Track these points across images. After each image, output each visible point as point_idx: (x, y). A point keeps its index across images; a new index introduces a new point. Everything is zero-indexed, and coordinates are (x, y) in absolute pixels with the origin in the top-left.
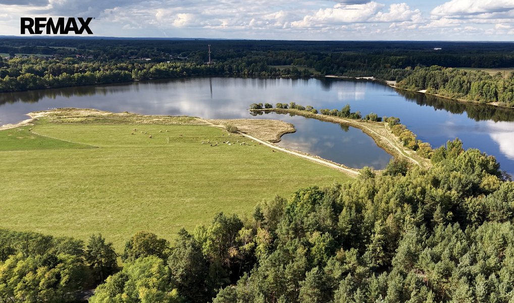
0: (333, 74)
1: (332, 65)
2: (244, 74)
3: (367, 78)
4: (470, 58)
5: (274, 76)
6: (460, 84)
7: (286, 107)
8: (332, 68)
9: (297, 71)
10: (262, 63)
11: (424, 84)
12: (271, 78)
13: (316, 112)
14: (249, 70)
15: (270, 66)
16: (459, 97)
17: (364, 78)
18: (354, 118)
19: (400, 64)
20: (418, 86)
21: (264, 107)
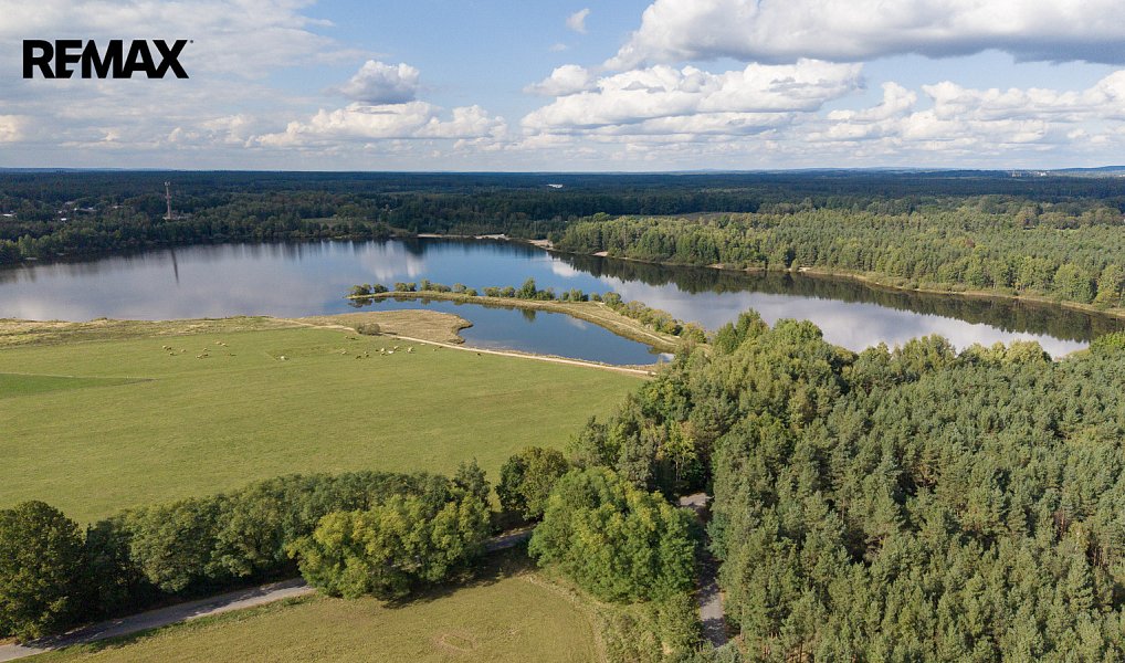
0: (432, 232)
1: (424, 216)
2: (256, 237)
3: (496, 237)
4: (636, 200)
5: (317, 237)
6: (660, 240)
7: (412, 289)
8: (426, 221)
9: (362, 228)
10: (289, 215)
11: (600, 242)
12: (312, 241)
13: (475, 294)
14: (266, 230)
15: (307, 220)
16: (662, 259)
17: (490, 236)
18: (544, 298)
19: (538, 211)
20: (591, 246)
21: (373, 291)
